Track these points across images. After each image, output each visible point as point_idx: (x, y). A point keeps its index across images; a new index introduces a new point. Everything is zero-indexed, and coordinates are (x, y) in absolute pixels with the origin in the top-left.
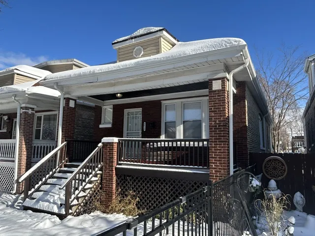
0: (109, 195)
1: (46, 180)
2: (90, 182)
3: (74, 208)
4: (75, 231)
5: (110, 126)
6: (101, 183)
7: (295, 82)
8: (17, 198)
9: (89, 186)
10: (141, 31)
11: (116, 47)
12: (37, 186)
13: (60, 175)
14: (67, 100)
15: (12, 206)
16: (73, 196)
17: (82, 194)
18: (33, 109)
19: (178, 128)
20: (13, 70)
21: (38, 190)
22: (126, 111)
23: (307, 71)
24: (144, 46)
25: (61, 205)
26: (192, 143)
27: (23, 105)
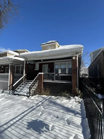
0: (41, 90)
1: (21, 86)
2: (35, 86)
3: (31, 94)
4: (35, 101)
5: (38, 70)
6: (38, 86)
7: (85, 59)
8: (10, 91)
9: (35, 87)
10: (50, 42)
11: (42, 46)
12: (18, 88)
13: (25, 84)
14: (26, 61)
15: (9, 94)
16: (31, 90)
17: (33, 90)
18: (14, 64)
19: (59, 70)
20: (7, 52)
21: (18, 89)
22: (43, 65)
23: (90, 56)
24: (51, 46)
25: (27, 93)
26: (64, 75)
27: (11, 63)
